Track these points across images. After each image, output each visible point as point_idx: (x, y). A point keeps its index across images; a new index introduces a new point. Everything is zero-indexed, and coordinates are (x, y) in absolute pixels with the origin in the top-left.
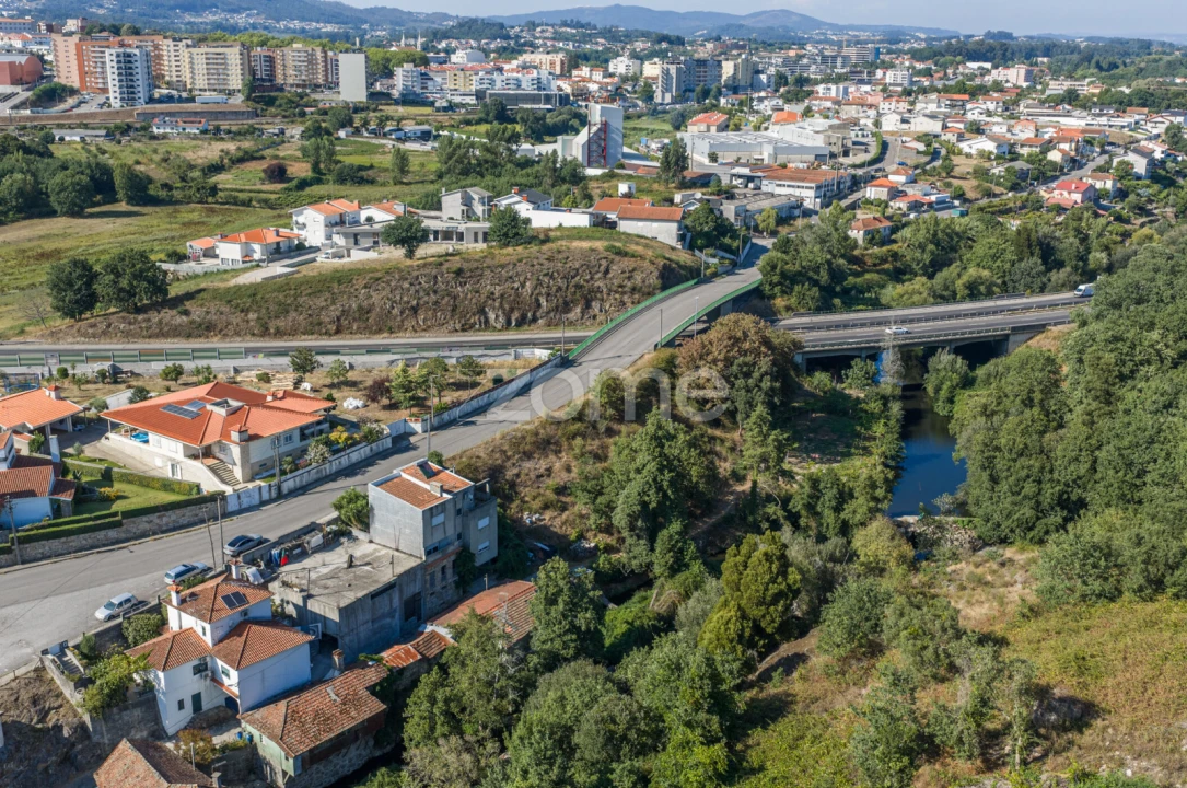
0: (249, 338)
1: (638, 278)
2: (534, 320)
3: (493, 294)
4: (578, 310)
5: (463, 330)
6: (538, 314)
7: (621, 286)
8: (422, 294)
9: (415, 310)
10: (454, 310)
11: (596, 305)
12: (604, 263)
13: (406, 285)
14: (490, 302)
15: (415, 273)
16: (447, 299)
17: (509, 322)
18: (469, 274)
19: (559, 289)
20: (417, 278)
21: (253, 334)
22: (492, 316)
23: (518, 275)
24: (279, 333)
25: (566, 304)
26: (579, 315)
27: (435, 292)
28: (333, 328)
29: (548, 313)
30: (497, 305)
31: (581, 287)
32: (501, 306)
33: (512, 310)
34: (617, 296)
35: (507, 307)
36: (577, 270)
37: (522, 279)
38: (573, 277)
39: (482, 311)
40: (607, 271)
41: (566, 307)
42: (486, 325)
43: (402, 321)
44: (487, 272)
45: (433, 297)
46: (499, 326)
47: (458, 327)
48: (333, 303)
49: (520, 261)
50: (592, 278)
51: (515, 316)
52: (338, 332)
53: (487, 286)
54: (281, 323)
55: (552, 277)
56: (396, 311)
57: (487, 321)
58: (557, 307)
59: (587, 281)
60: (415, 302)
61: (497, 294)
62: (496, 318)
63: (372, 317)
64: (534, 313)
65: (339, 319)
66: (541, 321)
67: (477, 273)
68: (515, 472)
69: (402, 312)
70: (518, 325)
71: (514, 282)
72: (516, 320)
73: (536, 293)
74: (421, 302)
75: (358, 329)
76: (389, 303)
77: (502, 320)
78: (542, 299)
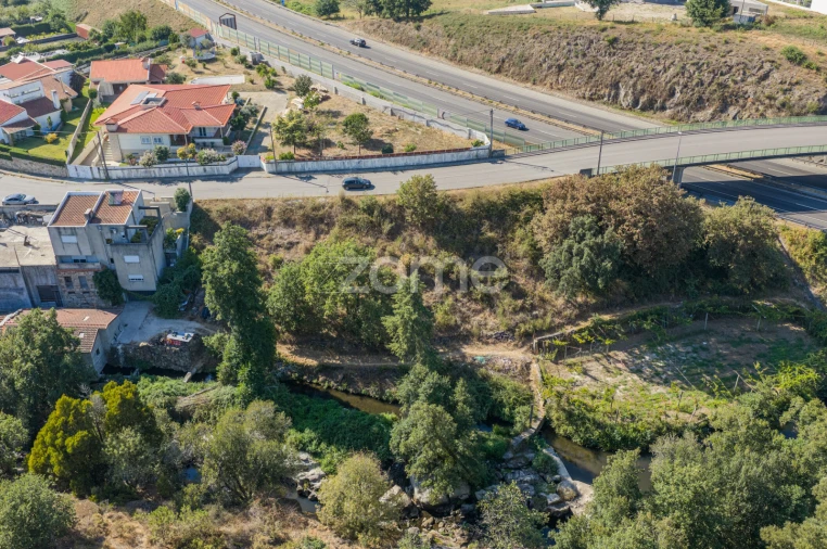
0: (443, 59)
1: (797, 92)
2: (663, 108)
3: (633, 71)
4: (710, 111)
5: (591, 99)
6: (668, 104)
7: (770, 98)
8: (573, 54)
9: (560, 68)
10: (591, 77)
11: (732, 111)
12: (767, 66)
13: (564, 43)
14: (626, 78)
15: (577, 34)
16: (591, 64)
17: (636, 103)
18: (620, 46)
19: (701, 83)
20: (576, 38)
21: (446, 57)
22: (622, 93)
23: (666, 57)
24: (461, 62)
25: (700, 100)
26: (709, 116)
27: (584, 55)
28: (495, 67)
29: (677, 105)
30: (631, 83)
31: (726, 86)
32: (634, 85)
33: (643, 92)
34: (761, 108)
35: (639, 87)
36: (731, 68)
37: (668, 63)
38: (722, 74)
39: (615, 86)
40: (766, 77)
41: (700, 104)
42: (614, 100)
43: (546, 76)
44: (639, 48)
45: (580, 60)
46: (624, 105)
47: (587, 94)
48: (506, 46)
49: (677, 44)
50: (743, 81)
51: (643, 99)
52: (499, 71)
53: (633, 62)
54: (465, 53)
55: (699, 68)
56: (545, 66)
57: (616, 96)
58: (688, 103)
59: (736, 82)
60: (562, 61)
61: (636, 72)
62: (626, 95)
63: (527, 65)
64: (665, 100)
65: (503, 61)
66: (668, 111)
67: (629, 47)
68: (262, 233)
69: (550, 68)
70: (643, 109)
71: (659, 64)
72: (644, 103)
73: (675, 80)
74: (568, 62)
75: (513, 73)
76: (543, 56)
77: (630, 99)
78: (678, 89)
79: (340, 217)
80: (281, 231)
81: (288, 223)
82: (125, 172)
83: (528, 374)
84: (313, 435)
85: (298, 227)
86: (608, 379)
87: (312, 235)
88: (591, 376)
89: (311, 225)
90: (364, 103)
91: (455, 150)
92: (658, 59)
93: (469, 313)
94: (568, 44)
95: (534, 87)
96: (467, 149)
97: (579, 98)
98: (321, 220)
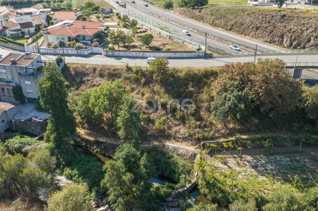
2: (304, 48)
3: (291, 30)
5: (270, 42)
6: (307, 46)
8: (264, 22)
9: (257, 28)
10: (271, 32)
14: (288, 33)
15: (267, 13)
16: (272, 27)
17: (291, 45)
21: (209, 24)
22: (285, 40)
23: (308, 23)
24: (215, 25)
27: (269, 22)
28: (229, 28)
29: (311, 46)
30: (289, 35)
32: (291, 36)
33: (295, 39)
35: (293, 37)
37: (308, 26)
39: (282, 37)
42: (281, 43)
43: (251, 32)
44: (295, 19)
45: (267, 25)
46: (285, 45)
47: (268, 40)
48: (235, 19)
51: (294, 43)
52: (230, 30)
53: (292, 26)
54: (217, 22)
56: (251, 27)
57: (282, 41)
58: (317, 45)
60: (259, 25)
61: (293, 30)
62: (287, 41)
63: (243, 27)
64: (305, 44)
65: (233, 25)
66: (306, 49)
67: (291, 19)
68: (89, 79)
69: (253, 28)
70: (295, 48)
71: (304, 27)
72: (295, 45)
73: (311, 34)
74: (261, 26)
75: (236, 30)
76: (250, 23)
77: (288, 43)
78: (312, 38)
79: (125, 75)
80: (98, 79)
81: (101, 75)
82: (46, 50)
83: (194, 159)
84: (77, 172)
85: (105, 78)
86: (237, 168)
87: (110, 82)
88: (228, 166)
89: (111, 77)
90: (160, 34)
91: (188, 52)
92: (304, 24)
93: (173, 125)
94: (262, 17)
95: (245, 37)
96: (194, 52)
97: (264, 42)
98: (116, 75)
